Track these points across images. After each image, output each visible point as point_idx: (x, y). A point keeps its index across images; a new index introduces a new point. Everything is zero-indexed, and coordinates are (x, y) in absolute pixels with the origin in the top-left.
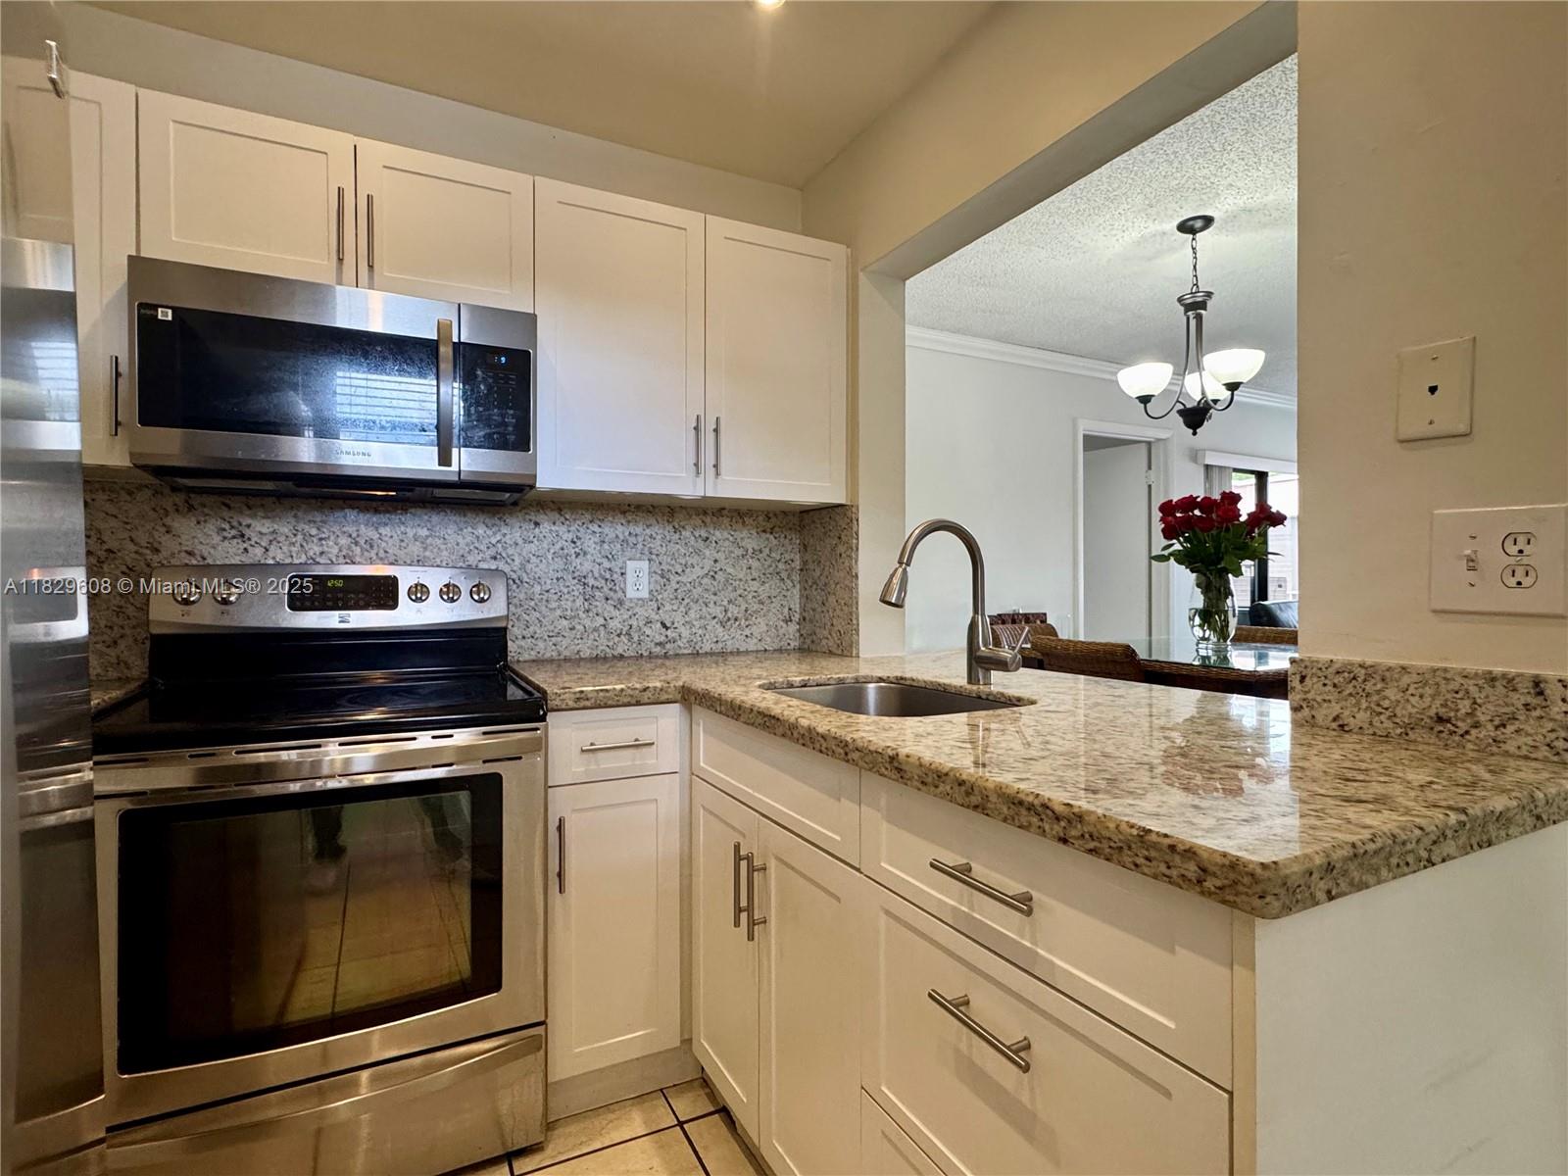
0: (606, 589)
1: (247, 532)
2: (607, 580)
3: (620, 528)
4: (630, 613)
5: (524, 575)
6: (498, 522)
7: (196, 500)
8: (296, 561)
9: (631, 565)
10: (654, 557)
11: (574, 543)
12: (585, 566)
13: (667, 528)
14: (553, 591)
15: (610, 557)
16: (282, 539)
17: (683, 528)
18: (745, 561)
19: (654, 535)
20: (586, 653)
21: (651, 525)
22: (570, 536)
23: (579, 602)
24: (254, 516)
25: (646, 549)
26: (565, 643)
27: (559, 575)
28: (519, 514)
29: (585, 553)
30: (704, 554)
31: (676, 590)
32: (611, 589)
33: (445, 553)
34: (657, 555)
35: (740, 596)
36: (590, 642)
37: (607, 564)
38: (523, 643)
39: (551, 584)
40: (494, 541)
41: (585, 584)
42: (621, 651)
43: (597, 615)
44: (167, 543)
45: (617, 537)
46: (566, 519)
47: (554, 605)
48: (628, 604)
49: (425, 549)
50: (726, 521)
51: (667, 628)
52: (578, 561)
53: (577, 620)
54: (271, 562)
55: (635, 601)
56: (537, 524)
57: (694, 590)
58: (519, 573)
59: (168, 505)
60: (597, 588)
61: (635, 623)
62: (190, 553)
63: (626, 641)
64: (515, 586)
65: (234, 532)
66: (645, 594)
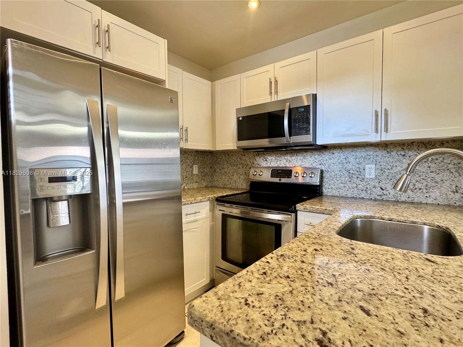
0: (357, 174)
1: (267, 160)
2: (357, 171)
3: (363, 153)
4: (367, 183)
5: (329, 169)
6: (321, 154)
7: (259, 153)
8: (275, 166)
9: (367, 166)
10: (377, 163)
11: (346, 159)
12: (350, 166)
13: (384, 152)
14: (338, 175)
15: (359, 163)
16: (273, 161)
17: (392, 151)
18: (427, 164)
19: (378, 155)
20: (349, 195)
21: (377, 151)
22: (344, 157)
23: (347, 178)
24: (268, 156)
25: (374, 160)
26: (342, 191)
27: (341, 169)
28: (328, 151)
29: (350, 162)
30: (403, 161)
31: (388, 176)
32: (359, 174)
33: (307, 163)
34: (379, 162)
35: (423, 179)
36: (351, 192)
37: (358, 166)
38: (328, 190)
39: (338, 172)
40: (320, 159)
41: (349, 172)
42: (363, 196)
43: (354, 183)
44: (256, 163)
45: (362, 156)
46: (343, 151)
47: (338, 179)
48: (366, 180)
49: (302, 162)
50: (416, 148)
51: (383, 190)
52: (347, 165)
53: (346, 184)
54: (271, 166)
55: (369, 179)
56: (333, 154)
57: (397, 176)
58: (328, 169)
59: (255, 154)
60: (354, 174)
61: (368, 186)
62: (258, 164)
63: (365, 193)
64: (326, 173)
65: (265, 160)
66: (373, 176)
